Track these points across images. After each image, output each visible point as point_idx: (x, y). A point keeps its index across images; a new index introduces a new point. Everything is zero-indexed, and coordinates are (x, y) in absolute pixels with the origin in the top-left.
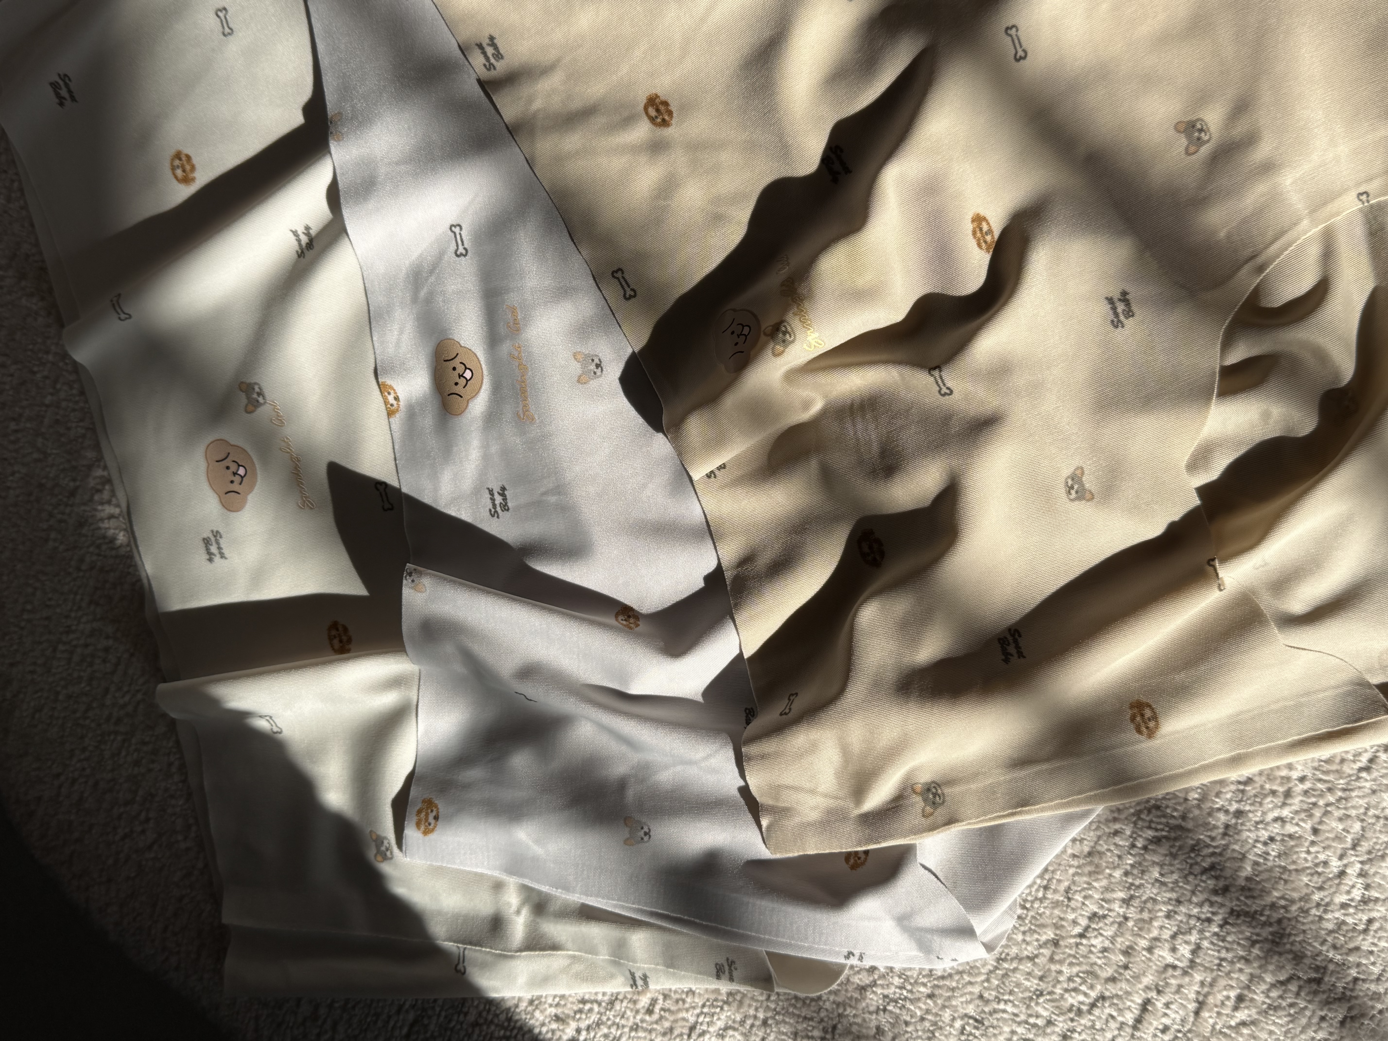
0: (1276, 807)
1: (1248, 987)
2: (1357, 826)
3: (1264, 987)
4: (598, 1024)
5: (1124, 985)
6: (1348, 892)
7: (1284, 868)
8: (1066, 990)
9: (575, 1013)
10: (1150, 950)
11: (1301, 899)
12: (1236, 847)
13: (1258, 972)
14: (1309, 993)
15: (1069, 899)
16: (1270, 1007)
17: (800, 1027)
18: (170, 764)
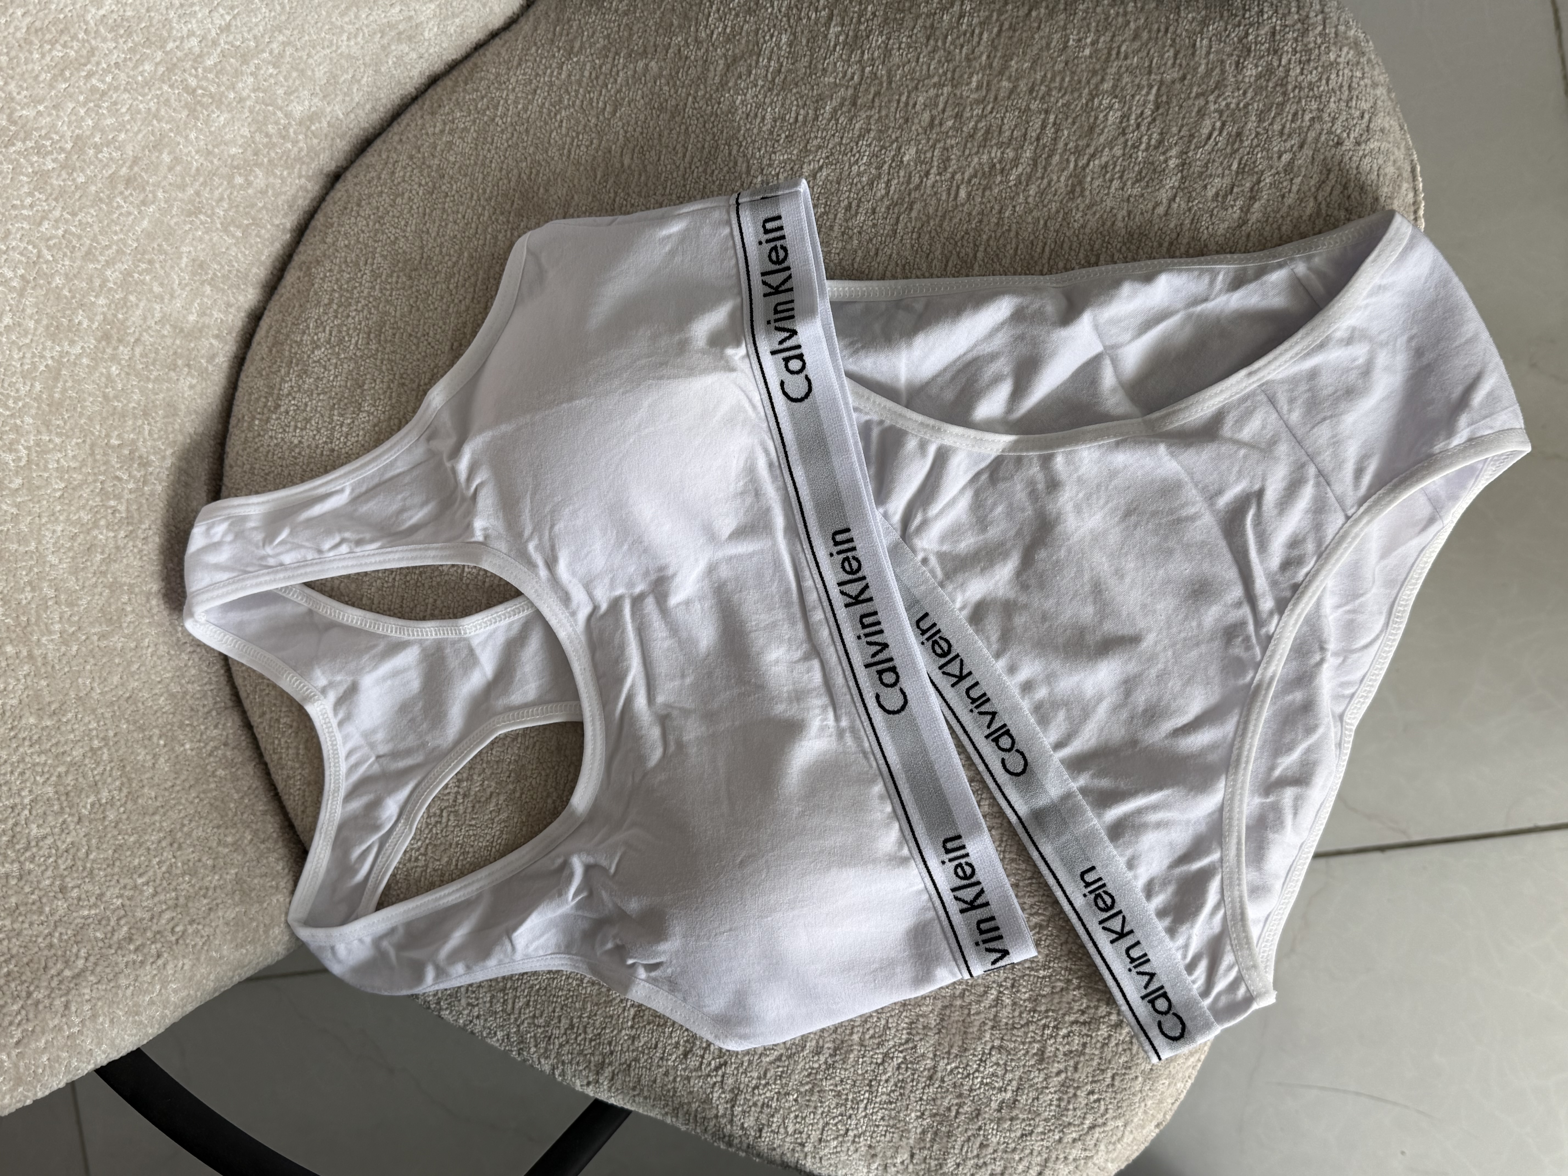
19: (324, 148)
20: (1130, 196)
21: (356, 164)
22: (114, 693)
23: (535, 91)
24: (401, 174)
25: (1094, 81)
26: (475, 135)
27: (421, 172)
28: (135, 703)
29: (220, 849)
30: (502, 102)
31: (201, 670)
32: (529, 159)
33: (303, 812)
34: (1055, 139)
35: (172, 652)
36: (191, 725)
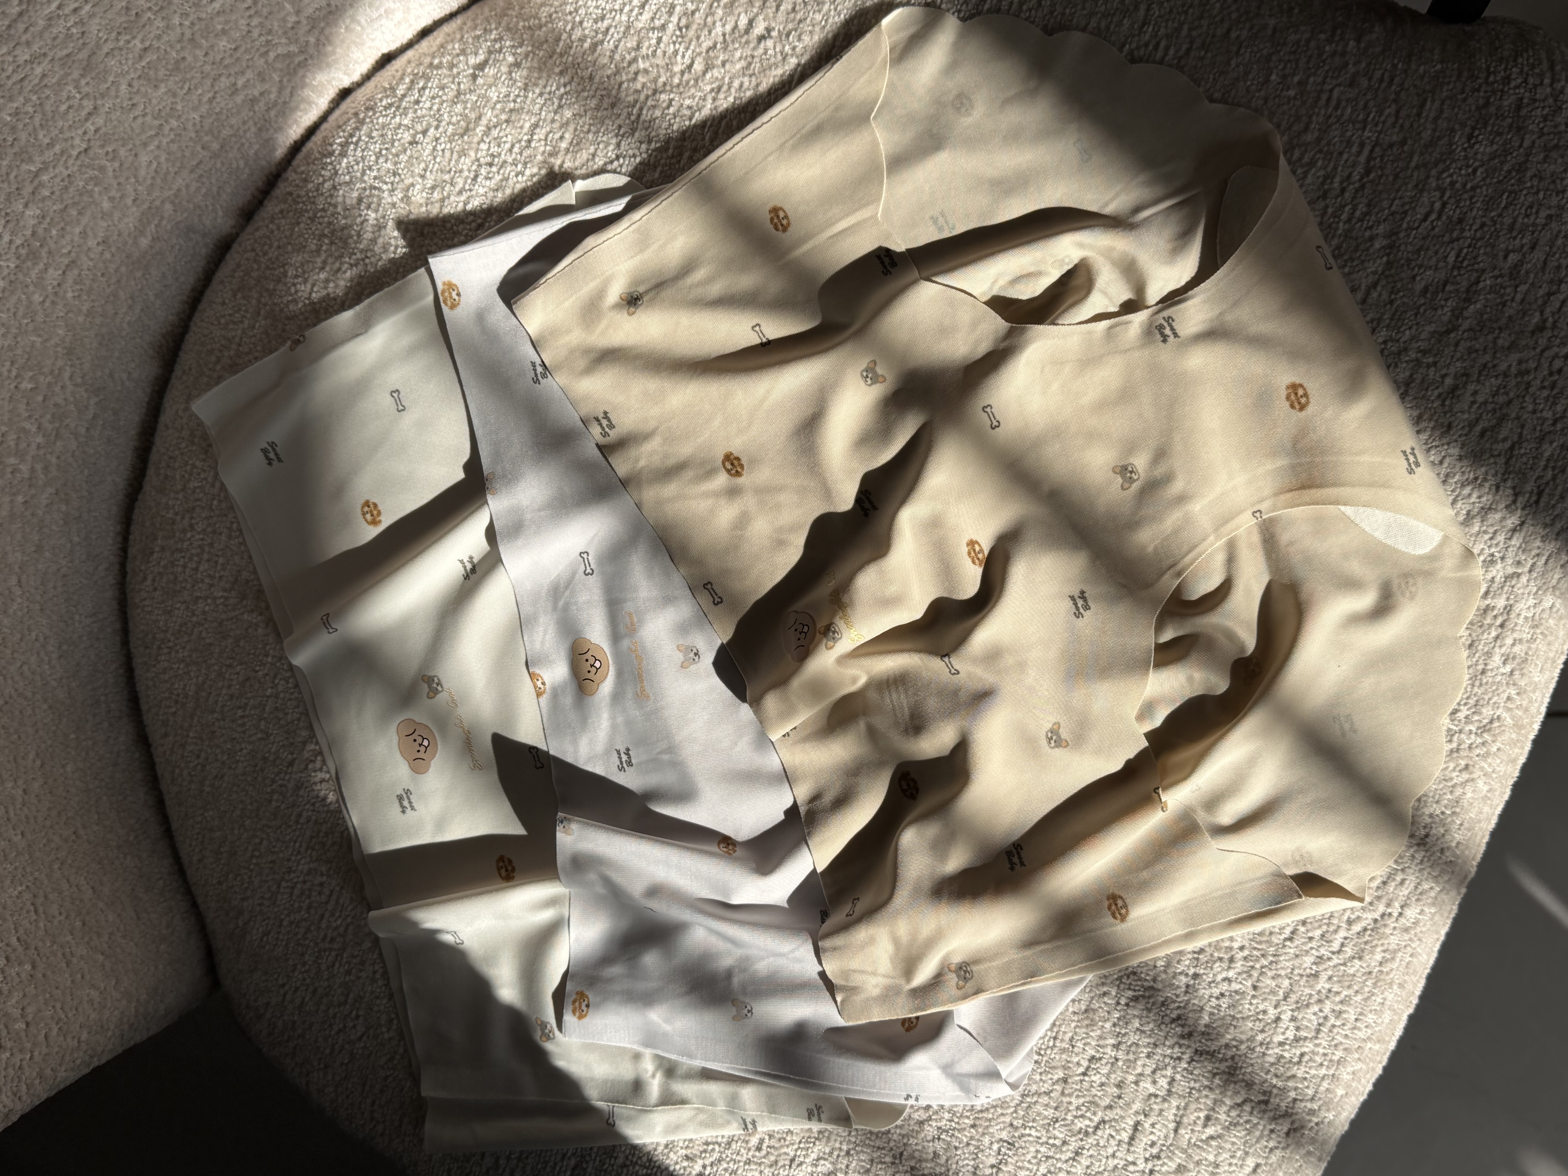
0: (1223, 970)
1: (1213, 1109)
2: (1286, 983)
3: (1225, 1109)
4: (720, 1161)
5: (1119, 1111)
6: (1283, 1033)
7: (1233, 1017)
8: (1075, 1117)
9: (701, 1152)
10: (1136, 1083)
11: (1248, 1040)
12: (1196, 1002)
13: (1220, 1097)
14: (1259, 1112)
15: (1073, 1047)
16: (1231, 1123)
17: (875, 1155)
18: (375, 972)
23: (608, 29)
25: (1296, 128)
33: (200, 861)
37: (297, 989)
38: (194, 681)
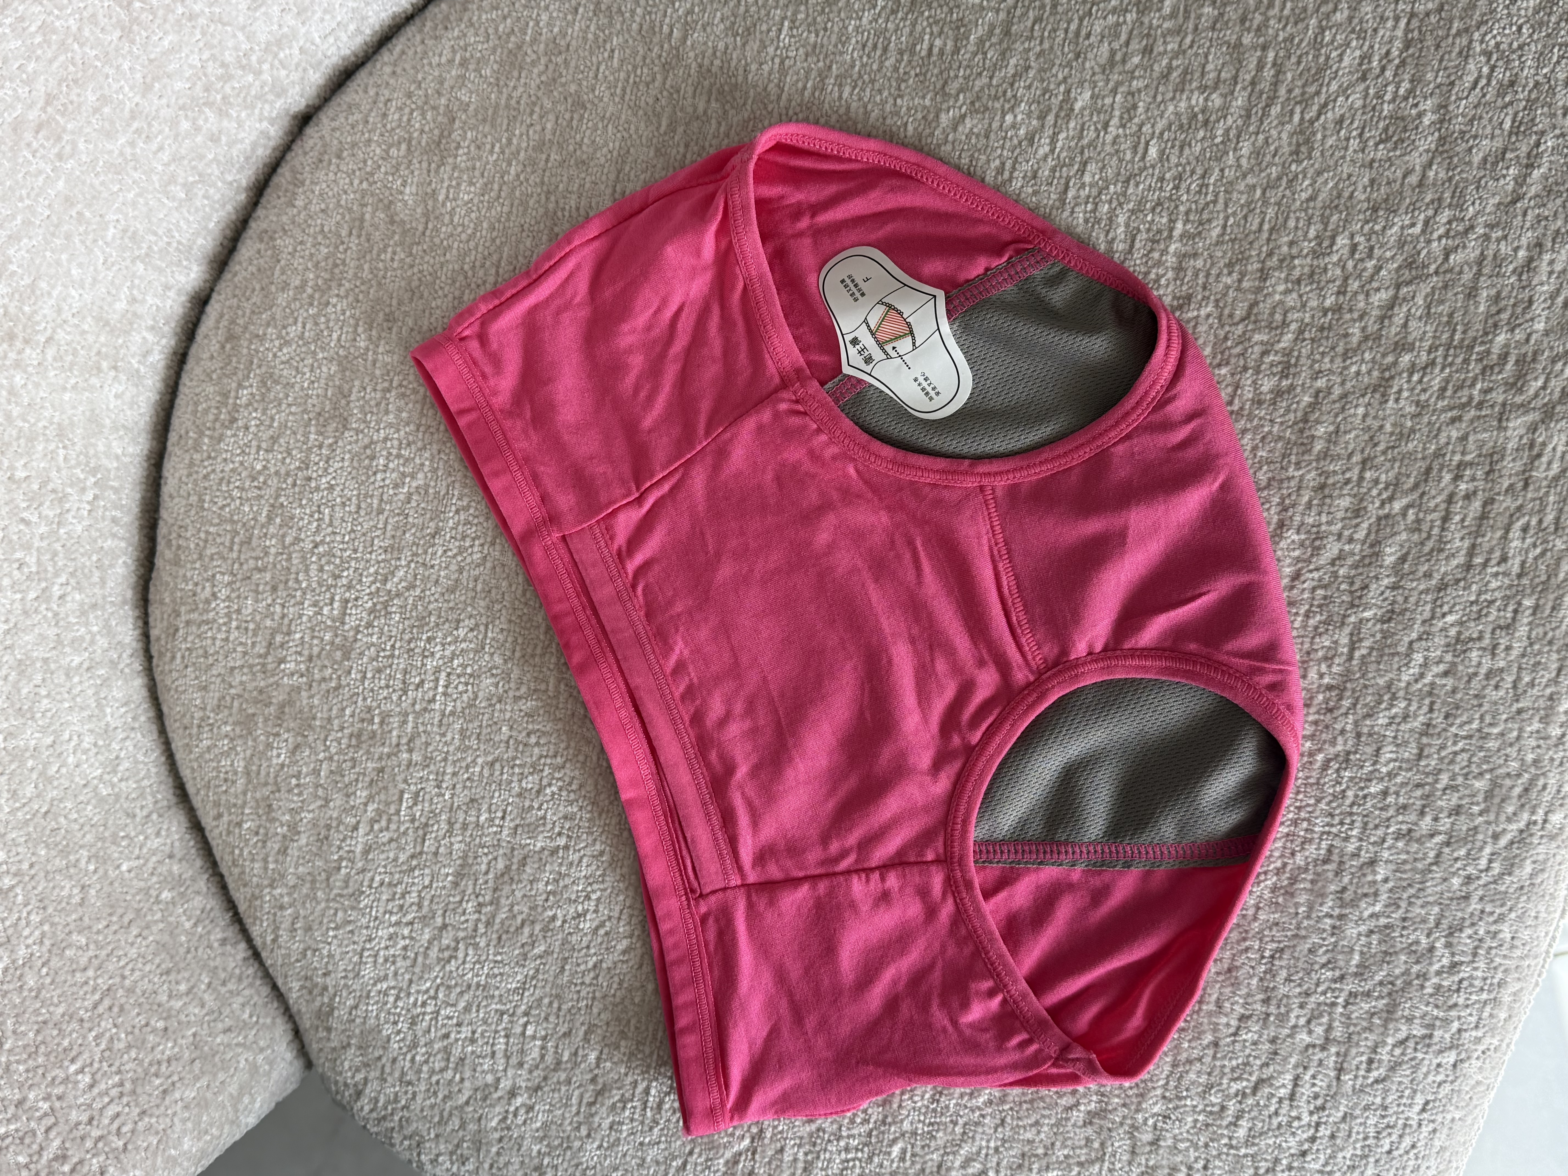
19: (293, 83)
20: (1373, 161)
21: (333, 103)
22: (26, 809)
24: (396, 117)
26: (496, 67)
27: (423, 115)
28: (56, 819)
29: (173, 1003)
30: (531, 24)
31: (136, 762)
32: (570, 100)
33: (274, 941)
34: (1275, 84)
35: (101, 743)
36: (127, 836)
37: (394, 1060)
38: (242, 755)
